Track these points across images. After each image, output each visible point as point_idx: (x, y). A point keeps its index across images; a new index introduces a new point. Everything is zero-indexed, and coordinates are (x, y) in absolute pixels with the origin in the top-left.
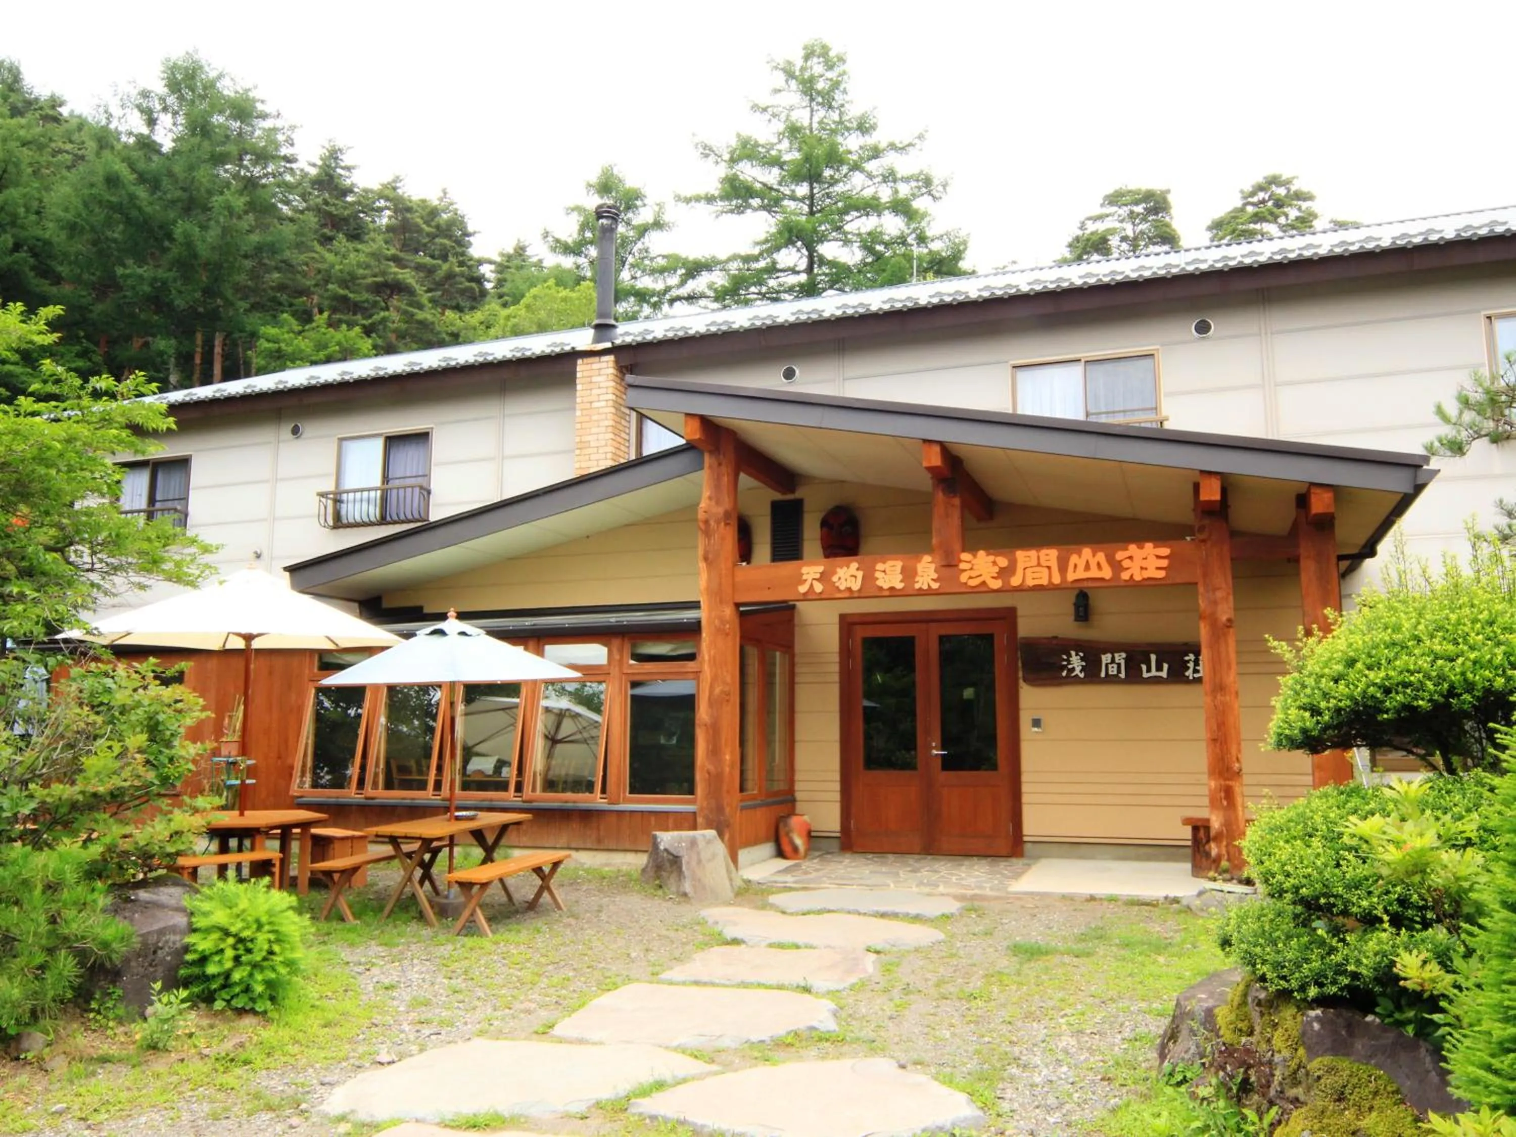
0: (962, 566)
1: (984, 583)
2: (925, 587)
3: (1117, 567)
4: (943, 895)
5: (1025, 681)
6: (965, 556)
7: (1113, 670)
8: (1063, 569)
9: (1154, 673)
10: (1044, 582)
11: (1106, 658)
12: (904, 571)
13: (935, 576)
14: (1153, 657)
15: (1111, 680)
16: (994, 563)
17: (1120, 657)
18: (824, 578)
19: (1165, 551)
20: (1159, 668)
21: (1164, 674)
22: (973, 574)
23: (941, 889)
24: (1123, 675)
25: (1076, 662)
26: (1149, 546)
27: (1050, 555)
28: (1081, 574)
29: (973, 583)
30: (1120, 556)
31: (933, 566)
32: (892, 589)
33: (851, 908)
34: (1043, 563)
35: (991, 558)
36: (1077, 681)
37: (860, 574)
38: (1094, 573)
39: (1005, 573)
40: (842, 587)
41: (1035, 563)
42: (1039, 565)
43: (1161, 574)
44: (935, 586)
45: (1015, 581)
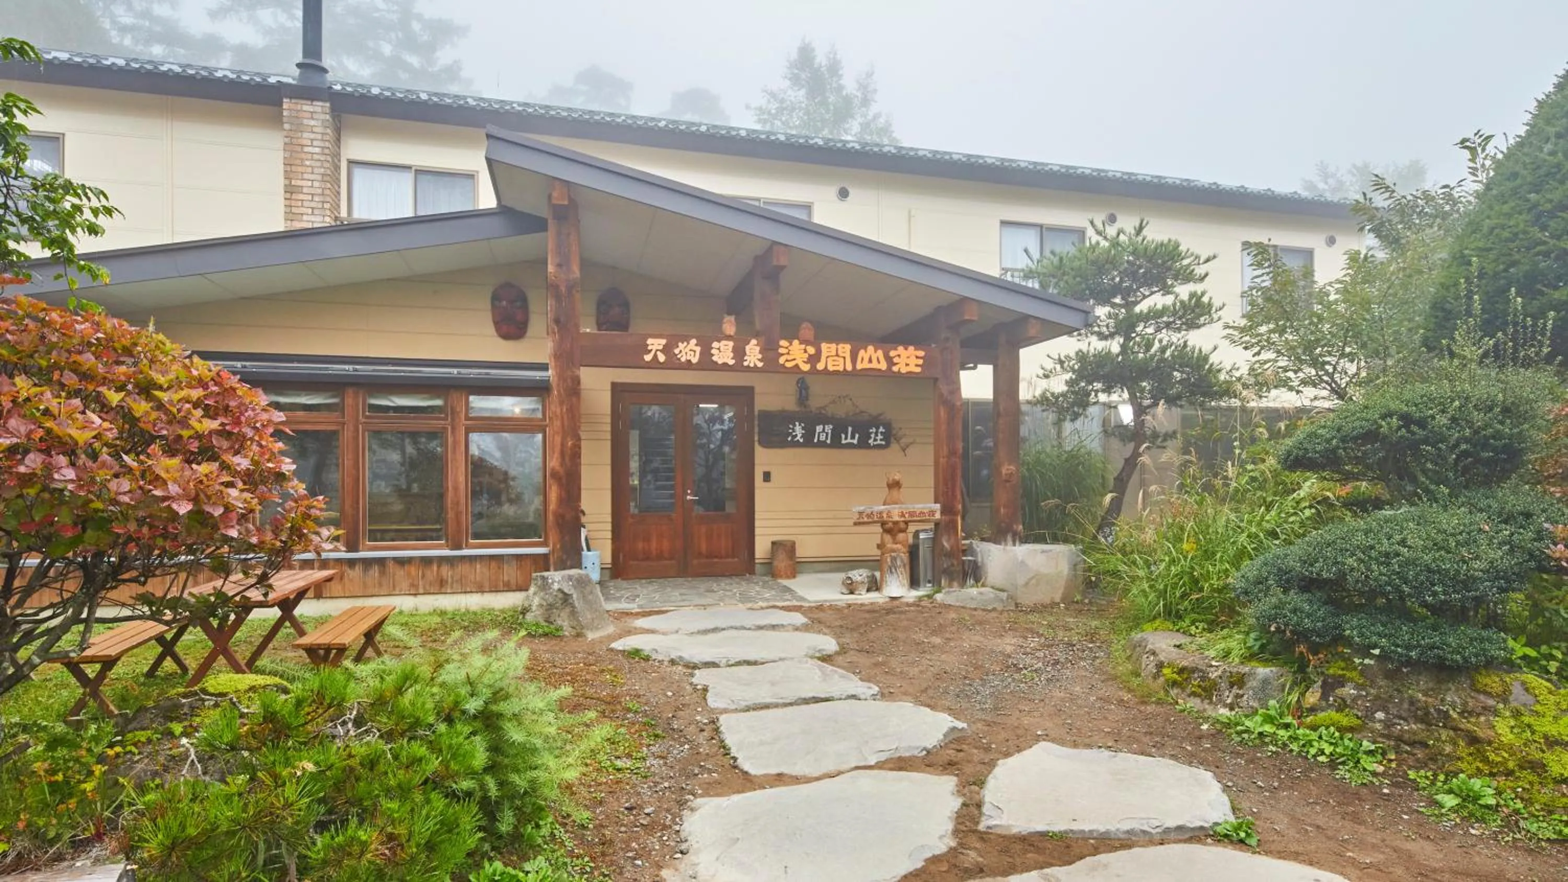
0: (781, 351)
1: (797, 366)
2: (752, 365)
3: (890, 361)
4: (762, 608)
5: (760, 443)
6: (783, 343)
7: (823, 438)
8: (854, 361)
9: (849, 440)
10: (841, 368)
11: (819, 428)
12: (734, 350)
13: (760, 356)
14: (850, 429)
15: (821, 444)
16: (805, 351)
17: (828, 429)
18: (666, 350)
19: (921, 353)
20: (853, 437)
21: (855, 441)
22: (790, 358)
23: (761, 604)
24: (829, 441)
25: (799, 431)
26: (911, 348)
27: (845, 349)
28: (866, 365)
29: (789, 365)
30: (892, 353)
31: (758, 348)
32: (725, 364)
33: (738, 624)
34: (840, 353)
35: (803, 346)
36: (796, 444)
37: (698, 349)
38: (874, 365)
39: (814, 359)
40: (683, 360)
41: (834, 353)
42: (837, 355)
43: (918, 370)
44: (760, 365)
45: (820, 366)
